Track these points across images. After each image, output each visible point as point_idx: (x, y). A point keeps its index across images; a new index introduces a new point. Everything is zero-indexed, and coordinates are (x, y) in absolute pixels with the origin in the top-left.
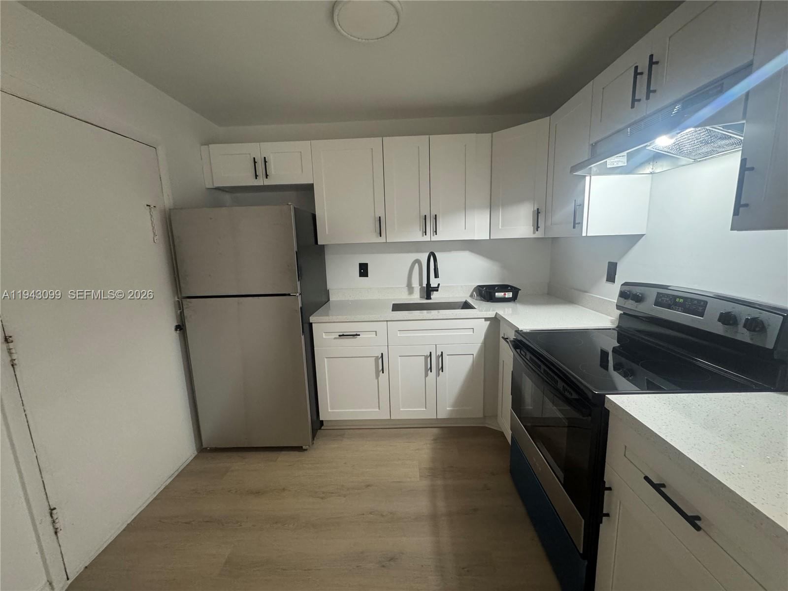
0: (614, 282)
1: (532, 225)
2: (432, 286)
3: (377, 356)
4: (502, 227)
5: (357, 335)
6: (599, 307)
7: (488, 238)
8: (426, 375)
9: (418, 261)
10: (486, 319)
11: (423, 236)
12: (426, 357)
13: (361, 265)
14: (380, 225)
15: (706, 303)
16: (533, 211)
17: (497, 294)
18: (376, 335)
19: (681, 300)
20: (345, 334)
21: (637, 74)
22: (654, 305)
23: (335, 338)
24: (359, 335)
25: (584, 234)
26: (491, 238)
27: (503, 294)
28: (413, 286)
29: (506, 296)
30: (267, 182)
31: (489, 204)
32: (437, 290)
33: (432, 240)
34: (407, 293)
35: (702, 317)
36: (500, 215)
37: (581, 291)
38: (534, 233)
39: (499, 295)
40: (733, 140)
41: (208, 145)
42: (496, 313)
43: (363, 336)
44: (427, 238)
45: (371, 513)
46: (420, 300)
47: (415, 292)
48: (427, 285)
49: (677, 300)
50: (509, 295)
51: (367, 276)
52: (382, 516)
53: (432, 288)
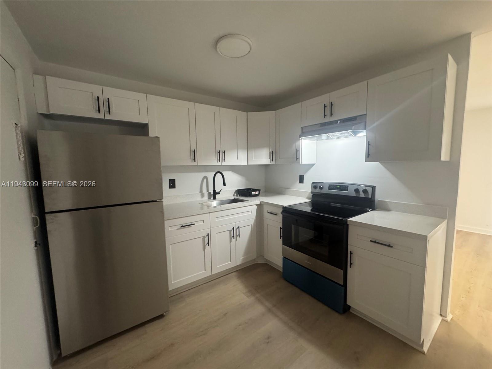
0: (303, 183)
1: (269, 158)
2: (216, 191)
3: (203, 236)
4: (254, 158)
5: (191, 225)
6: (298, 194)
7: (247, 164)
8: (231, 241)
9: (205, 177)
10: (256, 205)
11: (218, 162)
12: (230, 231)
13: (170, 180)
14: (194, 155)
15: (348, 186)
16: (270, 152)
17: (252, 193)
18: (203, 223)
19: (339, 187)
20: (184, 225)
21: (325, 107)
22: (329, 189)
23: (177, 229)
24: (194, 224)
25: (301, 163)
26: (249, 164)
27: (255, 192)
28: (203, 192)
29: (256, 194)
30: (108, 117)
31: (246, 147)
32: (219, 194)
33: (222, 164)
34: (201, 197)
35: (347, 191)
36: (252, 153)
37: (286, 188)
38: (271, 162)
39: (253, 193)
40: (349, 134)
41: (45, 76)
42: (261, 201)
43: (196, 224)
44: (219, 164)
45: (240, 325)
46: (208, 200)
47: (205, 196)
48: (213, 191)
49: (337, 187)
50: (257, 193)
51: (175, 188)
52: (246, 323)
53: (217, 192)
